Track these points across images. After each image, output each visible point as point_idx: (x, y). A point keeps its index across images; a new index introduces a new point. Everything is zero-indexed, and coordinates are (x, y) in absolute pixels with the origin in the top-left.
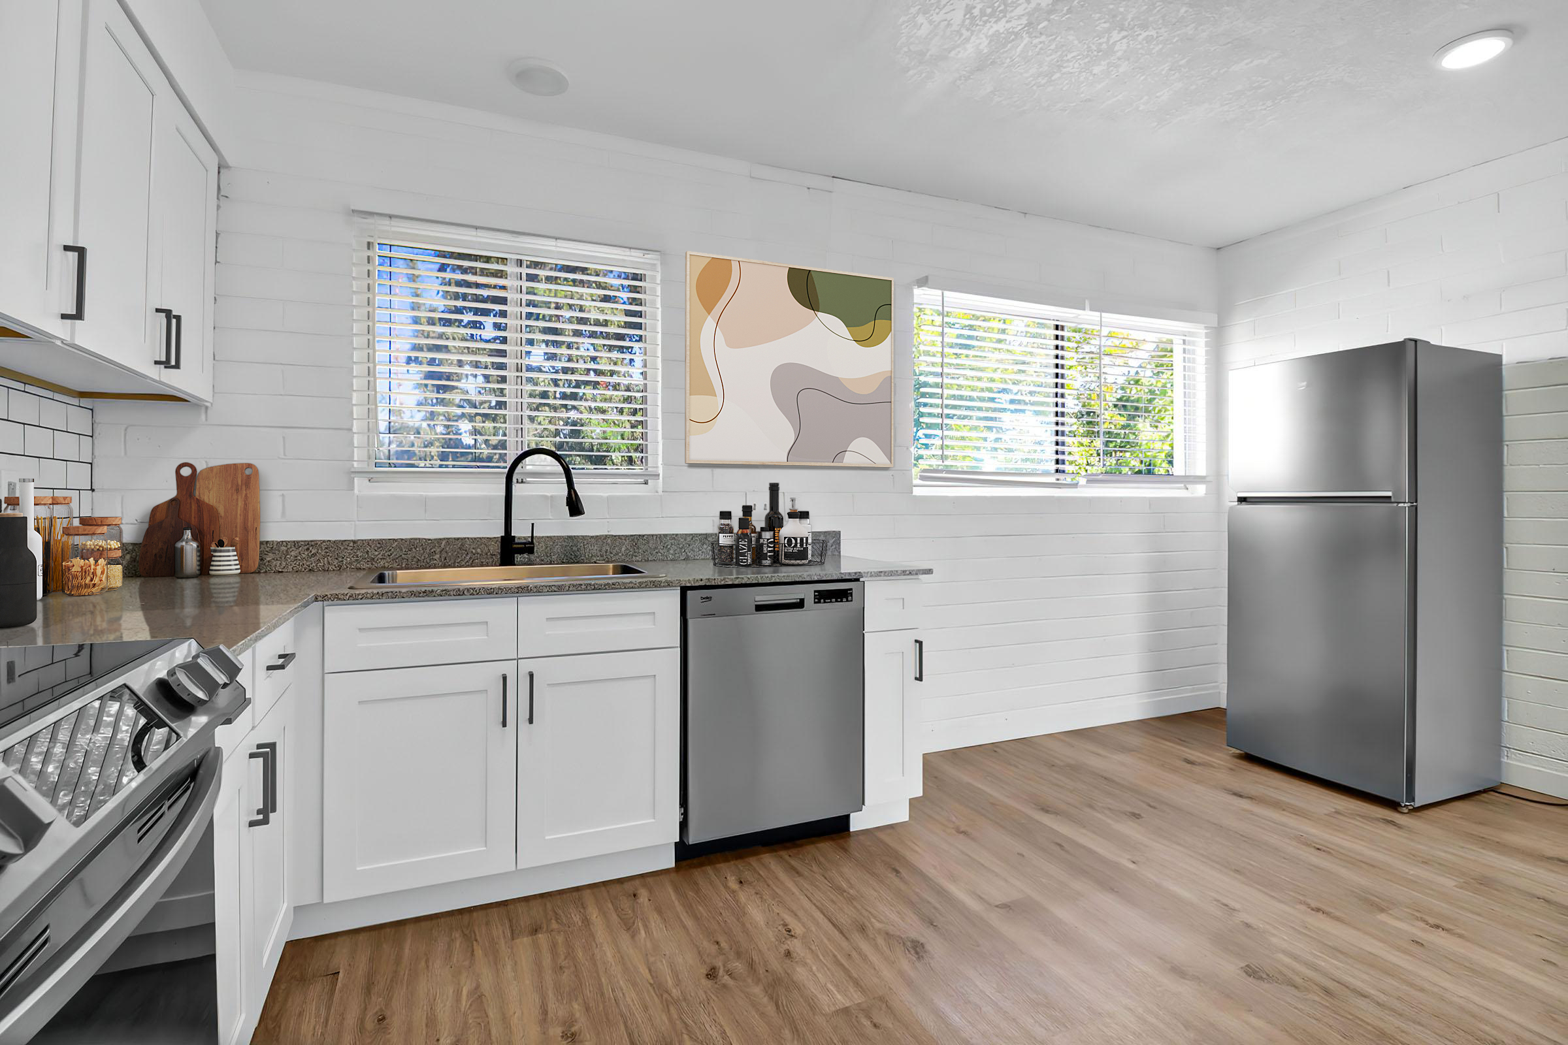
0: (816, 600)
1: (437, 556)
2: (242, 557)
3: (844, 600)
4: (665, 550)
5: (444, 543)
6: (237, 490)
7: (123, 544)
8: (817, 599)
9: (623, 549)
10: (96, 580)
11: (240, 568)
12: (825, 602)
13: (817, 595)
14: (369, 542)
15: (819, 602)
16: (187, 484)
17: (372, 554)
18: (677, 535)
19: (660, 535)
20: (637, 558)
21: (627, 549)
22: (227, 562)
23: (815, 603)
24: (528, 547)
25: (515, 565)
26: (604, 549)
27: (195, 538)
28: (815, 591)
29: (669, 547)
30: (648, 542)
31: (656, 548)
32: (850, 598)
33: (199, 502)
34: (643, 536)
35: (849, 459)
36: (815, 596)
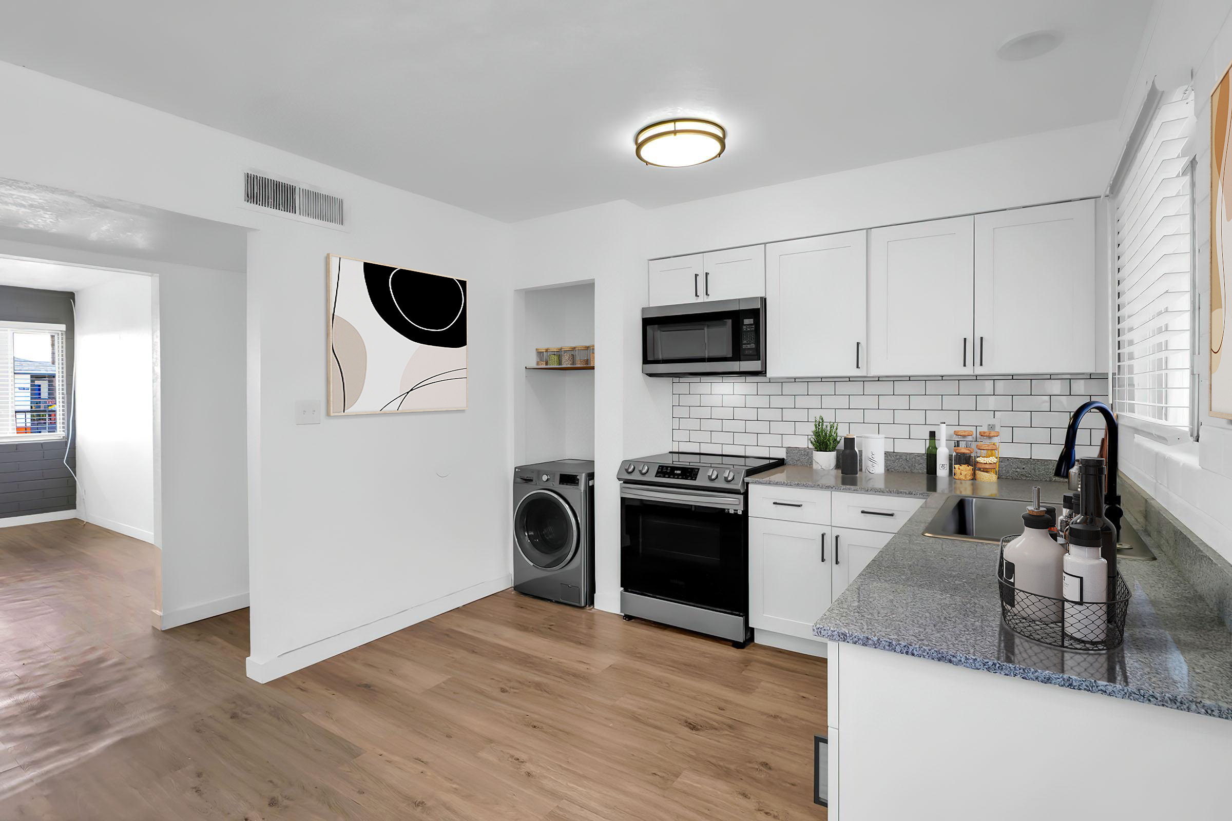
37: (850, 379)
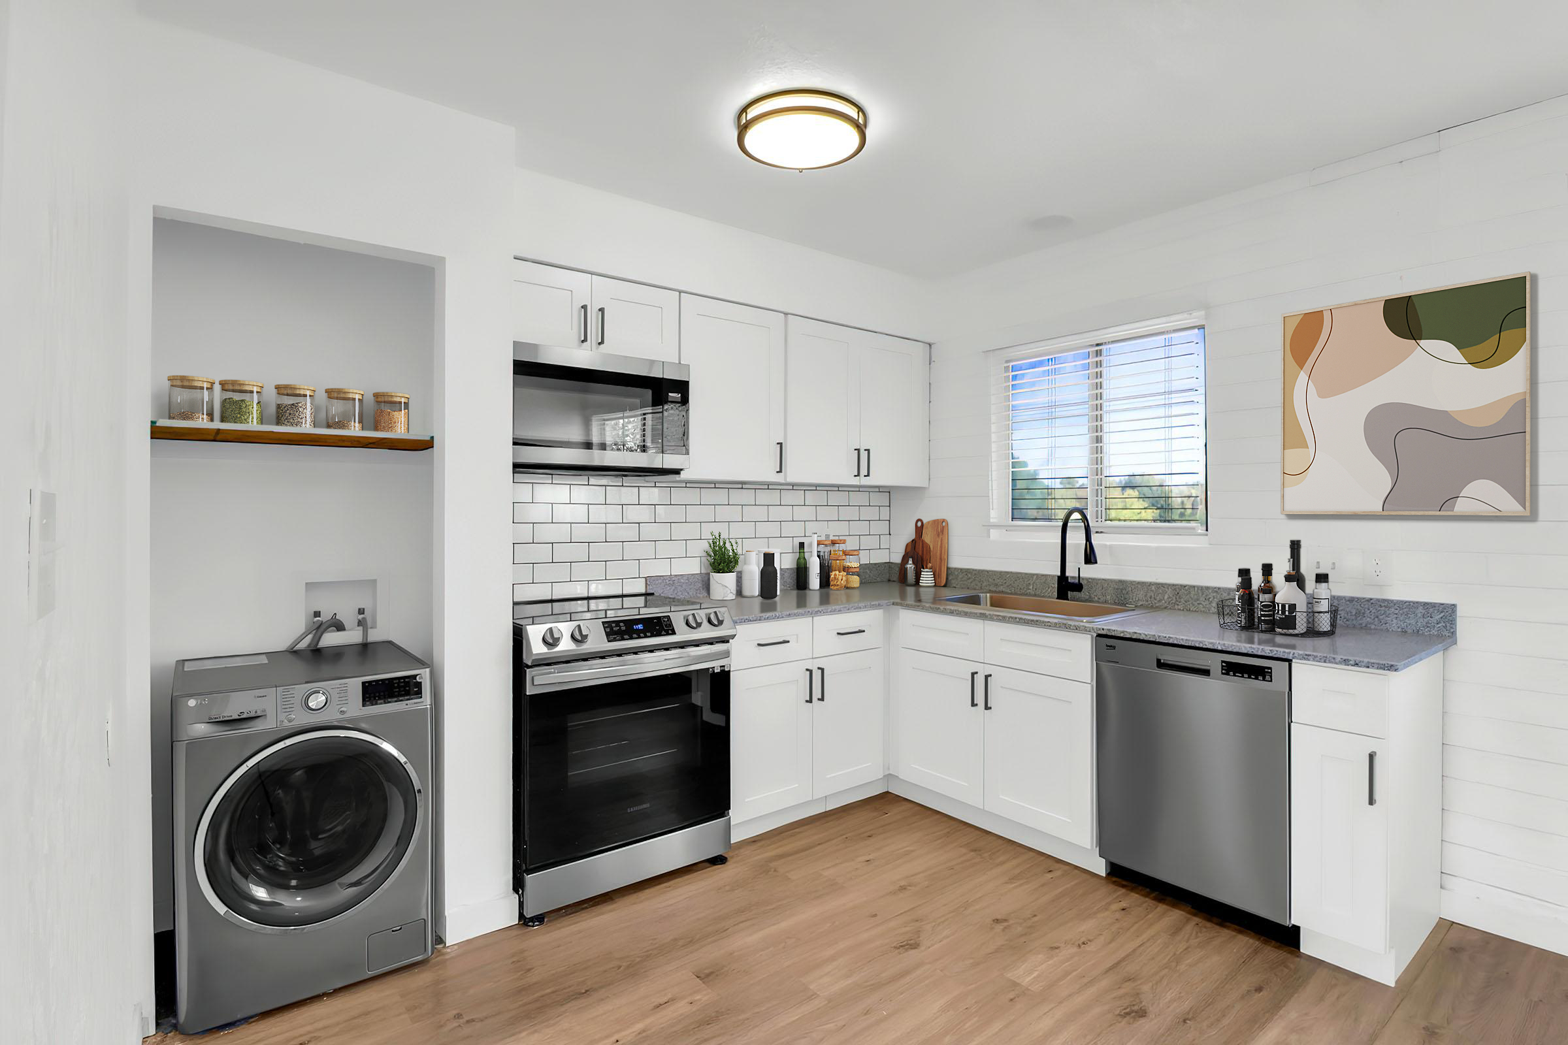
0: (1223, 671)
1: (1031, 587)
2: (936, 576)
3: (1260, 678)
4: (1207, 602)
5: (1035, 577)
6: (938, 535)
7: (860, 565)
8: (1225, 670)
9: (1166, 598)
10: (838, 583)
11: (935, 583)
12: (1235, 675)
13: (1224, 666)
14: (995, 573)
15: (1227, 674)
16: (919, 530)
17: (997, 581)
18: (1219, 588)
19: (1202, 587)
20: (1179, 607)
21: (1169, 597)
22: (927, 578)
23: (1223, 674)
24: (1078, 587)
25: (1068, 600)
26: (1149, 595)
27: (913, 563)
28: (1223, 662)
29: (1210, 600)
30: (1190, 593)
31: (1198, 600)
32: (1268, 678)
33: (923, 541)
34: (1185, 586)
35: (1461, 507)
36: (1222, 666)
37: (768, 486)
